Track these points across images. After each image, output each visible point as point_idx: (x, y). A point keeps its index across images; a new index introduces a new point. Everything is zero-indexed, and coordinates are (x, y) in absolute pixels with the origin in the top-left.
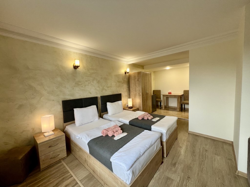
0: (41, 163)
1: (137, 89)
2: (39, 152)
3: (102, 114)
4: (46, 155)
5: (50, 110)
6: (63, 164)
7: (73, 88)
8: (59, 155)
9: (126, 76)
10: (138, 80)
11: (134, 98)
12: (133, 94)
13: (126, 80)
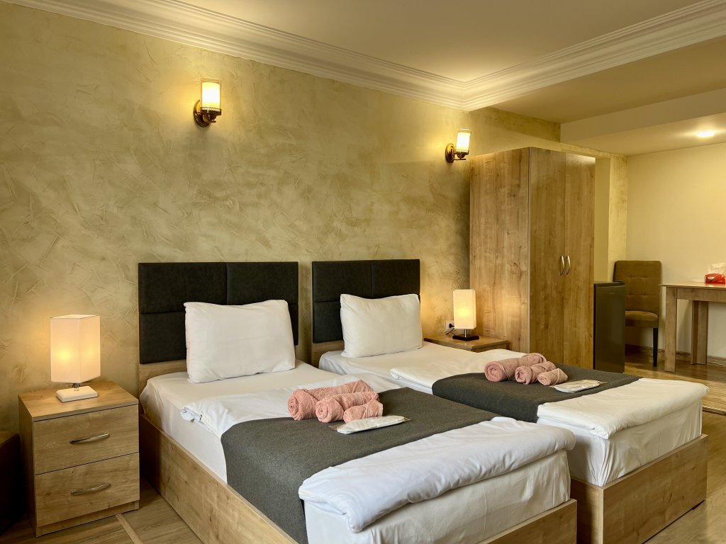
0: (39, 502)
1: (507, 241)
2: (36, 456)
3: (315, 347)
4: (61, 473)
5: (88, 297)
6: (121, 527)
7: (190, 214)
8: (109, 486)
9: (449, 172)
10: (513, 195)
11: (488, 289)
12: (483, 271)
13: (452, 194)
